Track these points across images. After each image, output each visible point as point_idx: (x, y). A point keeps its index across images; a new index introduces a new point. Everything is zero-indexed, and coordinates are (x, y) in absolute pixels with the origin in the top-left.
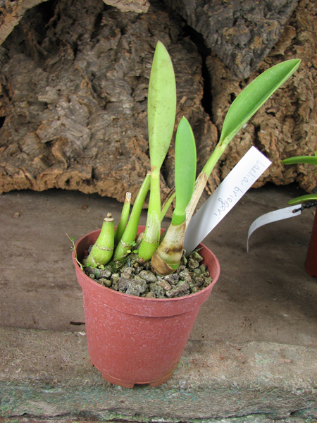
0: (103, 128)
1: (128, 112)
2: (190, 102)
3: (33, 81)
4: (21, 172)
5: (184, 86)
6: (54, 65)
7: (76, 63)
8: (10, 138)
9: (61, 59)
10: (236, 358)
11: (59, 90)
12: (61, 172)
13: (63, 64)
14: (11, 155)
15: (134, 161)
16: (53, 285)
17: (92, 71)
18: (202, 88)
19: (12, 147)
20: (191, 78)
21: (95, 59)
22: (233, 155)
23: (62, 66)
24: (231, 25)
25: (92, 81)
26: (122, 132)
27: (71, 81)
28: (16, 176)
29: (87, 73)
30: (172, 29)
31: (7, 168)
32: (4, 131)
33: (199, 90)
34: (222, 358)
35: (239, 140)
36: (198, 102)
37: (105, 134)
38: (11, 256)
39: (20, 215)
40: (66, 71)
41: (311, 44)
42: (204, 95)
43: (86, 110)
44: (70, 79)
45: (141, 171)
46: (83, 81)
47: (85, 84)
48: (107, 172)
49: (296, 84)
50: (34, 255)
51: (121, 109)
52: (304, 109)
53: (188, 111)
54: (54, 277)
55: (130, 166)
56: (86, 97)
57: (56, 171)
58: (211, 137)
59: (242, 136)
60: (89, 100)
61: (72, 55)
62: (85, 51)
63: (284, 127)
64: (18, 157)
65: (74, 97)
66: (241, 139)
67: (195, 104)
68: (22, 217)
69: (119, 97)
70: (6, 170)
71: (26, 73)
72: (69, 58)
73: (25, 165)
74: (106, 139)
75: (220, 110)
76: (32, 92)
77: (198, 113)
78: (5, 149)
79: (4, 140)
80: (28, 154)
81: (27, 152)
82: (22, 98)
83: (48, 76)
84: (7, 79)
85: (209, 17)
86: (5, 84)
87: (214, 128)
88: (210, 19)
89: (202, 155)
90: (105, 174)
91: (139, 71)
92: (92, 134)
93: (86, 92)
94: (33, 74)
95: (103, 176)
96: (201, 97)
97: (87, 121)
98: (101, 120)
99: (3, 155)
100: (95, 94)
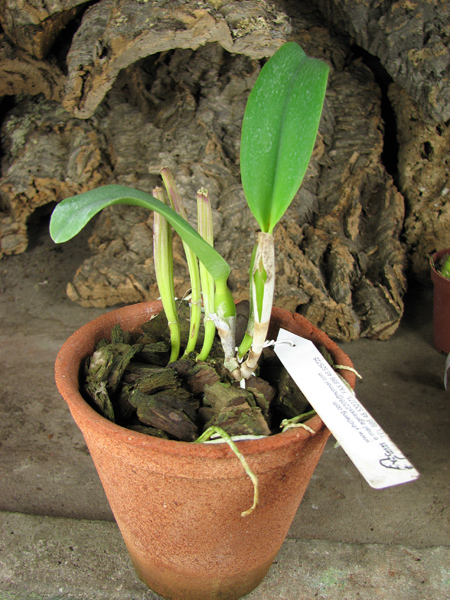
0: (239, 211)
2: (364, 160)
3: (142, 142)
4: (128, 281)
5: (356, 135)
6: (168, 119)
7: (198, 115)
8: (113, 229)
9: (177, 110)
10: (413, 575)
11: (178, 156)
12: (182, 282)
13: (181, 116)
14: (115, 255)
17: (223, 124)
18: (381, 136)
19: (116, 244)
20: (366, 123)
21: (225, 106)
22: (428, 237)
23: (180, 119)
24: (420, 45)
25: (222, 139)
27: (193, 142)
28: (122, 286)
29: (215, 129)
30: (335, 51)
31: (109, 275)
32: (105, 218)
33: (377, 140)
34: (392, 574)
35: (437, 214)
36: (375, 158)
37: (241, 220)
40: (186, 126)
42: (384, 148)
43: (215, 184)
44: (191, 138)
45: (292, 276)
46: (210, 142)
47: (212, 147)
53: (360, 177)
56: (214, 166)
58: (395, 213)
59: (442, 208)
60: (219, 169)
61: (193, 104)
62: (210, 96)
64: (124, 257)
65: (197, 167)
66: (440, 212)
67: (371, 162)
70: (108, 279)
71: (131, 131)
72: (189, 108)
73: (133, 270)
74: (244, 227)
75: (408, 169)
76: (140, 159)
77: (376, 175)
78: (107, 246)
79: (105, 231)
80: (137, 254)
81: (136, 250)
82: (128, 168)
83: (162, 134)
84: (106, 140)
85: (387, 35)
86: (104, 147)
87: (399, 199)
88: (389, 38)
89: (382, 242)
90: (241, 282)
92: (224, 219)
93: (215, 158)
94: (141, 133)
95: (238, 285)
96: (380, 150)
98: (236, 199)
99: (104, 256)
100: (227, 160)
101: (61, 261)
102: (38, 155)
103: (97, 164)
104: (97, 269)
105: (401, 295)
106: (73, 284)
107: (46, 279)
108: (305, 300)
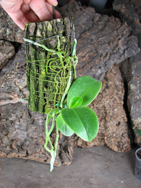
1: (41, 124)
15: (41, 147)
26: (38, 134)
41: (112, 87)
48: (31, 153)
49: (105, 106)
51: (38, 123)
52: (108, 117)
55: (39, 150)
57: (14, 154)
63: (101, 123)
68: (3, 169)
69: (38, 118)
97: (26, 128)
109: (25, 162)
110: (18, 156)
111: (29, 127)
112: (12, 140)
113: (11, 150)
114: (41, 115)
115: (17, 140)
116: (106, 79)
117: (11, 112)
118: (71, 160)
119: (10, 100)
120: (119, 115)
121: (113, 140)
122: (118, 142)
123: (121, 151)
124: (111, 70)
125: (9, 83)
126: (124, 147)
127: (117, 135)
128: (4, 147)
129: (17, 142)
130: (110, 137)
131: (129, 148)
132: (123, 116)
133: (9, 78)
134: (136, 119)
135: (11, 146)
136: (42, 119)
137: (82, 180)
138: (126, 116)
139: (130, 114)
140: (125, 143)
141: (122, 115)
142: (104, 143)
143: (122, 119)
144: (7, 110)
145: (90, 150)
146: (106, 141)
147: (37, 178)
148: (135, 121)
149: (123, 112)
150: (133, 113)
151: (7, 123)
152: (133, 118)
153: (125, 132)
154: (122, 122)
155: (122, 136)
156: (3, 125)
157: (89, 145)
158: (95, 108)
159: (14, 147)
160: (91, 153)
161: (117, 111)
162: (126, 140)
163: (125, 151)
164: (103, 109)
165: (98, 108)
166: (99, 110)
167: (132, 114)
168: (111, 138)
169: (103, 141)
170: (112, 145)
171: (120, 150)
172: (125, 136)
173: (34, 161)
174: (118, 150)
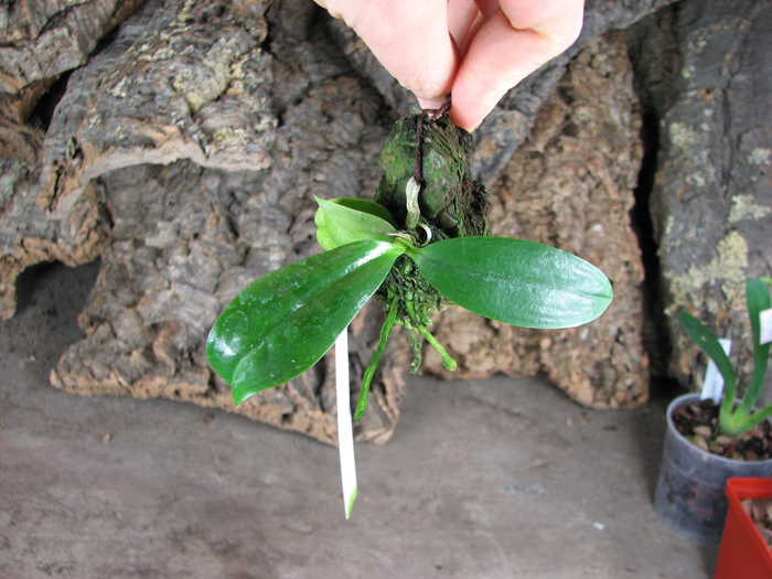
1: (276, 268)
3: (144, 201)
6: (173, 179)
7: (203, 181)
9: (182, 172)
11: (179, 225)
12: (165, 383)
13: (186, 178)
14: (102, 342)
16: (133, 569)
17: (232, 188)
19: (104, 330)
23: (184, 182)
25: (229, 208)
27: (197, 211)
29: (220, 196)
31: (93, 368)
32: (96, 294)
38: (87, 516)
39: (111, 438)
40: (190, 191)
41: (590, 133)
43: (215, 263)
44: (194, 207)
46: (212, 215)
47: (214, 221)
49: (555, 208)
50: (119, 515)
51: (265, 264)
54: (137, 556)
56: (214, 244)
57: (159, 380)
60: (220, 248)
64: (111, 346)
65: (195, 245)
68: (114, 441)
69: (266, 240)
70: (91, 372)
71: (134, 186)
72: (194, 171)
73: (119, 362)
76: (141, 223)
78: (95, 330)
80: (126, 342)
81: (124, 338)
82: (126, 232)
83: (166, 194)
84: (107, 193)
86: (104, 200)
91: (304, 188)
93: (216, 235)
94: (143, 190)
97: (215, 281)
98: (234, 284)
99: (90, 343)
100: (231, 235)
101: (53, 329)
102: (28, 209)
103: (94, 224)
104: (81, 359)
105: (397, 400)
106: (57, 371)
107: (34, 354)
108: (288, 410)
109: (205, 421)
110: (177, 393)
111: (225, 280)
112: (155, 328)
113: (147, 364)
114: (280, 233)
115: (174, 327)
116: (566, 94)
117: (155, 215)
118: (394, 422)
119: (147, 150)
120: (610, 250)
121: (575, 353)
122: (599, 366)
123: (608, 402)
124: (593, 57)
125: (145, 78)
126: (620, 386)
127: (596, 335)
128: (118, 354)
129: (173, 333)
130: (565, 340)
131: (640, 395)
132: (625, 258)
133: (149, 58)
134: (680, 274)
135: (149, 353)
136: (283, 248)
137: (432, 506)
138: (639, 259)
139: (659, 253)
140: (628, 370)
141: (624, 252)
142: (536, 366)
143: (623, 269)
144: (140, 204)
145: (477, 390)
146: (546, 358)
147: (249, 486)
148: (676, 280)
149: (628, 240)
150: (673, 248)
151: (136, 260)
152: (669, 269)
153: (632, 323)
154: (621, 281)
155: (617, 340)
156: (122, 267)
157: (473, 368)
158: (510, 214)
159: (160, 353)
160: (478, 402)
161: (602, 235)
162: (632, 361)
163: (623, 403)
164: (545, 220)
165: (524, 217)
166: (528, 227)
167: (668, 250)
168: (569, 344)
169: (533, 355)
170: (569, 375)
171: (603, 400)
172: (629, 342)
173: (240, 418)
174: (595, 400)
